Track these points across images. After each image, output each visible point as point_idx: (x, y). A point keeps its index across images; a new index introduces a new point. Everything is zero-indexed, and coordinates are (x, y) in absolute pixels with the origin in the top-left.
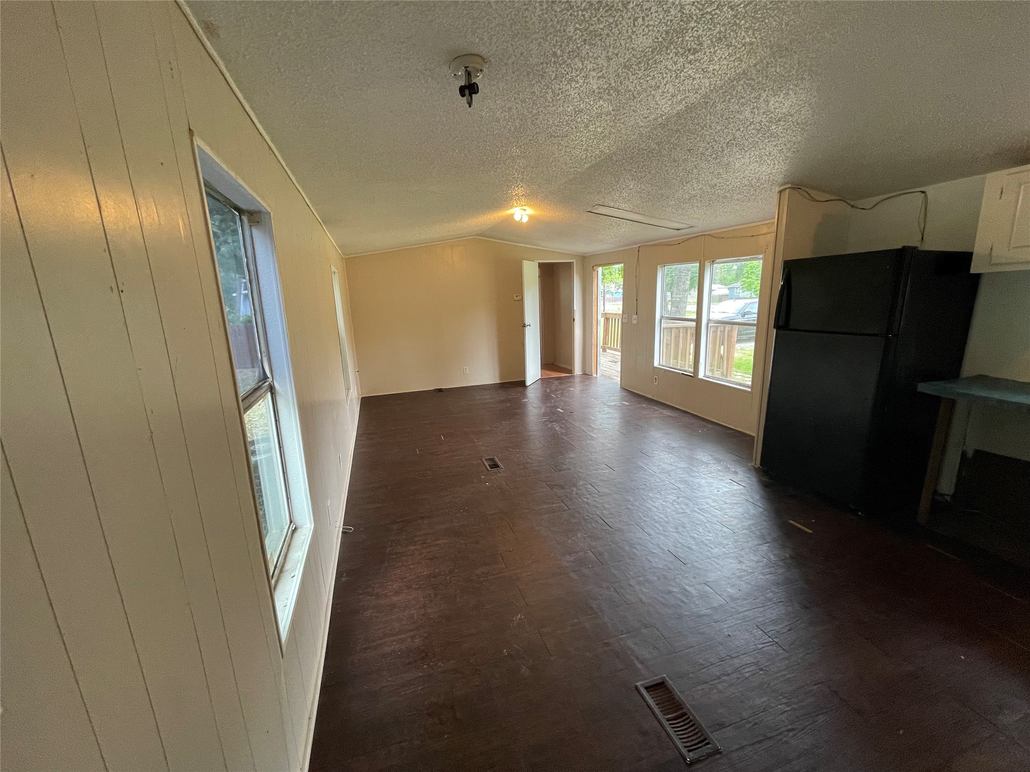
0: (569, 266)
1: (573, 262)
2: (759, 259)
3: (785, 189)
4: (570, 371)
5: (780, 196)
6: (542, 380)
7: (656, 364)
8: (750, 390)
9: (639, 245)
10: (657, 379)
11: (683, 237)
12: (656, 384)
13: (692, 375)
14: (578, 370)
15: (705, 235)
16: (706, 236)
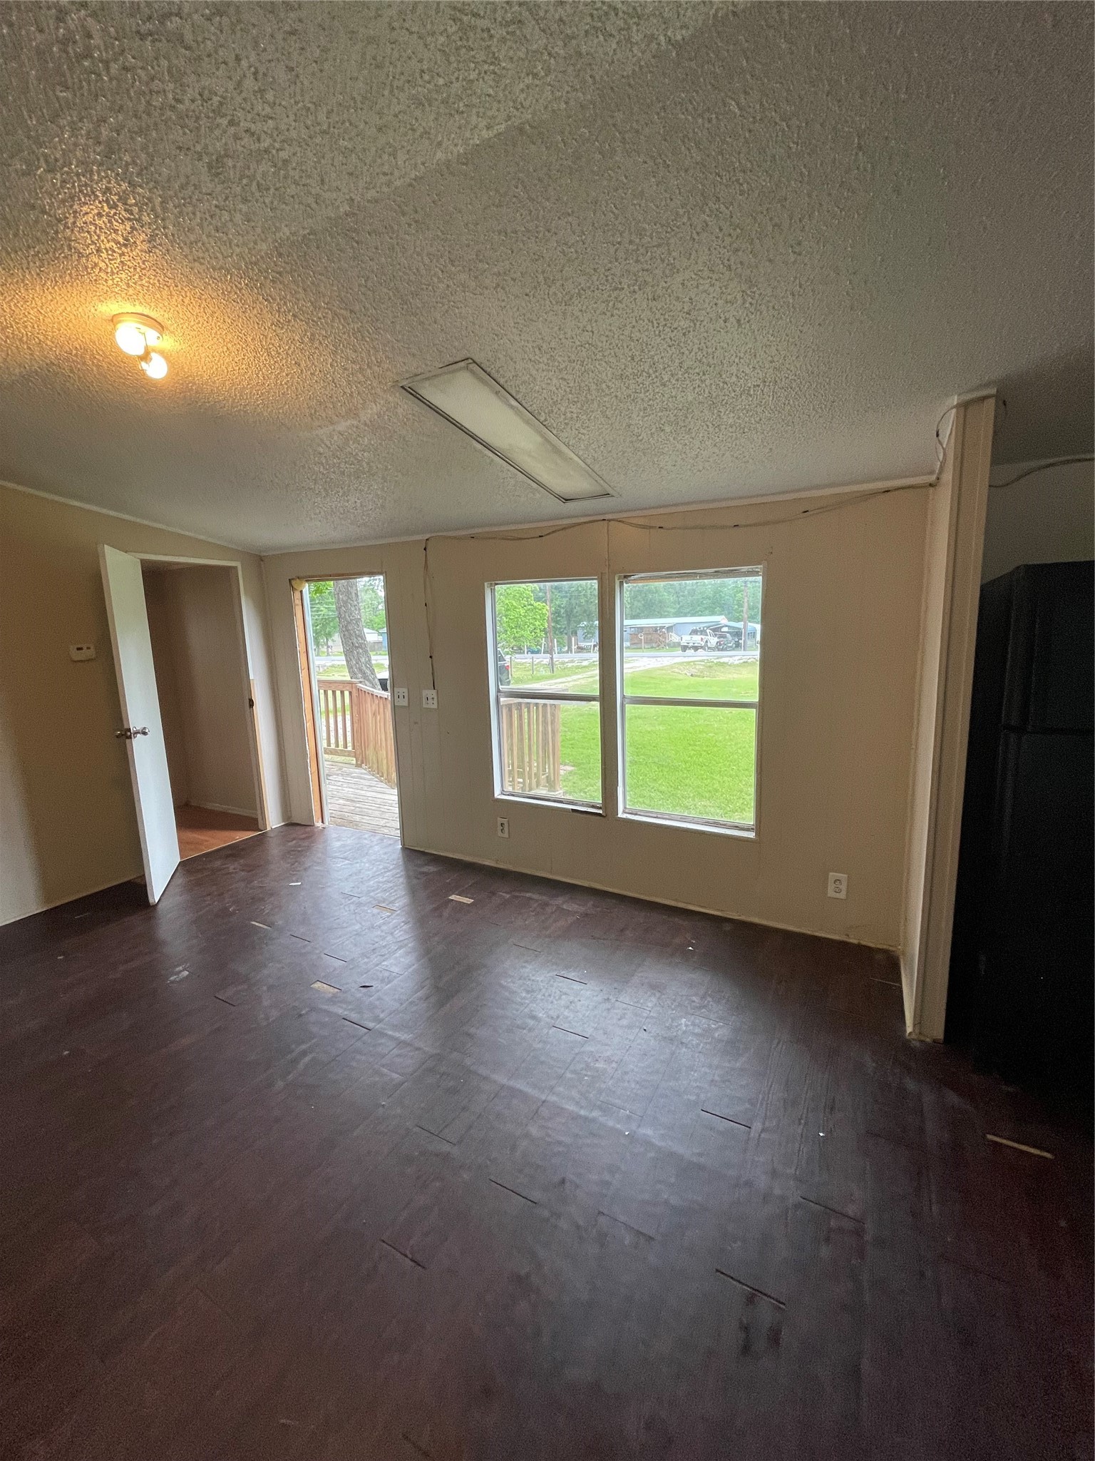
0: (225, 575)
1: (235, 568)
2: (756, 573)
3: (984, 398)
4: (252, 822)
5: (965, 416)
6: (186, 866)
7: (497, 794)
8: (752, 835)
9: (428, 536)
10: (506, 825)
11: (551, 523)
12: (506, 835)
13: (600, 812)
14: (273, 819)
15: (609, 520)
16: (612, 523)
